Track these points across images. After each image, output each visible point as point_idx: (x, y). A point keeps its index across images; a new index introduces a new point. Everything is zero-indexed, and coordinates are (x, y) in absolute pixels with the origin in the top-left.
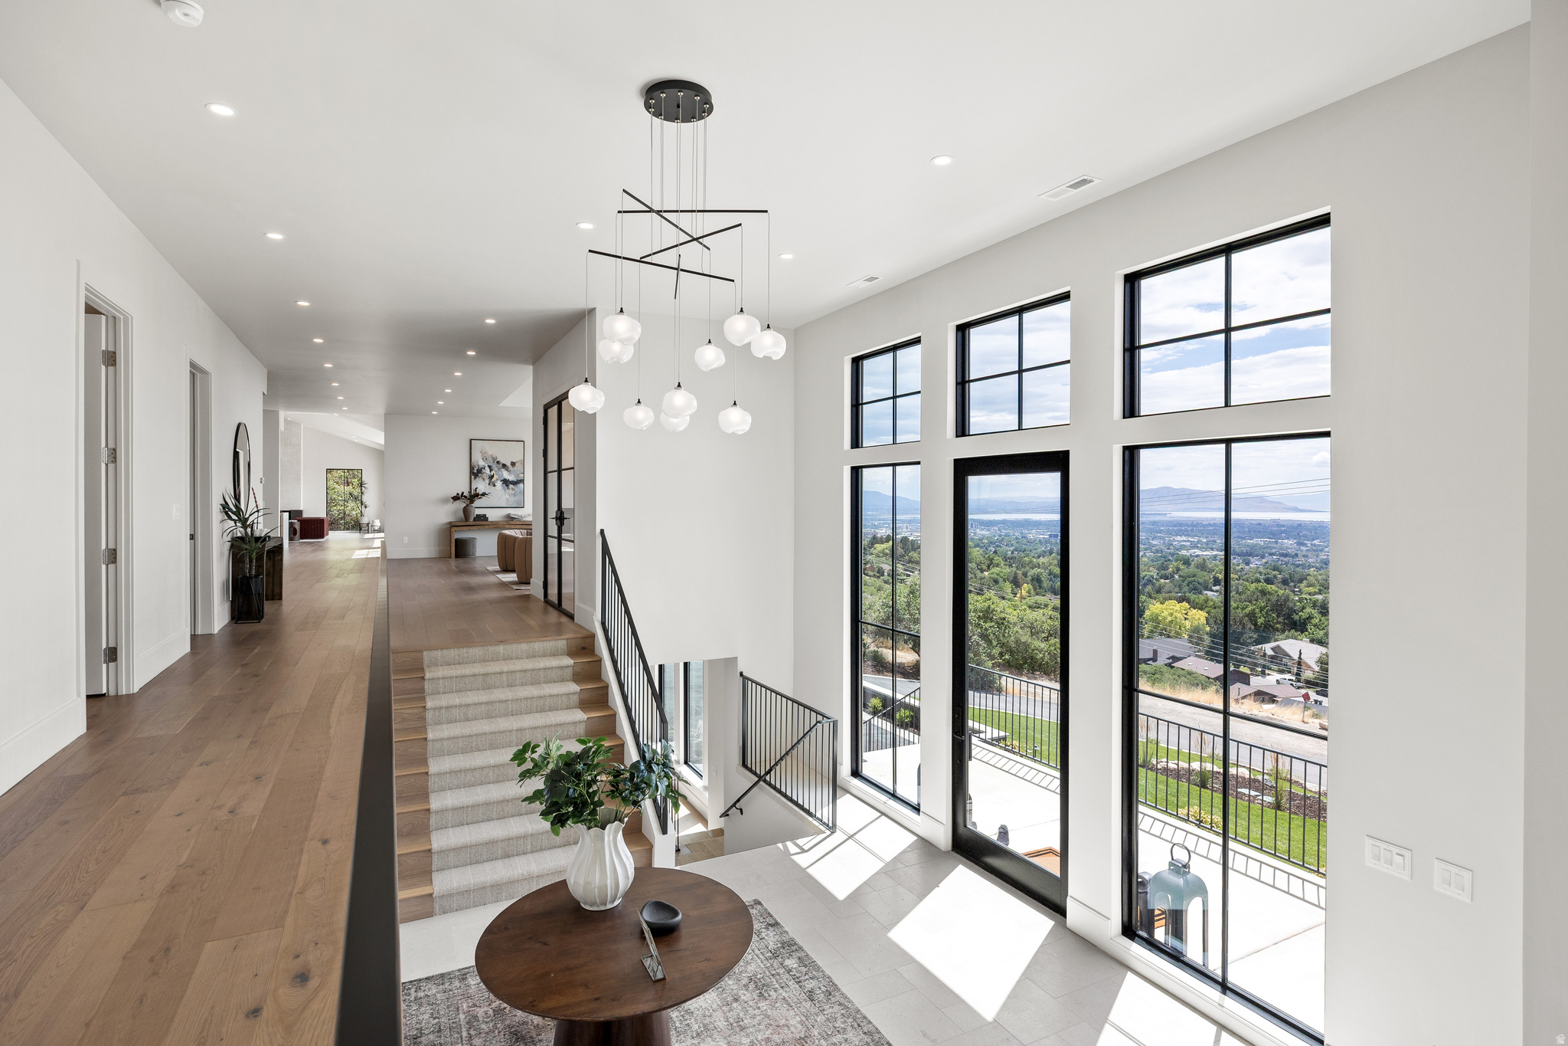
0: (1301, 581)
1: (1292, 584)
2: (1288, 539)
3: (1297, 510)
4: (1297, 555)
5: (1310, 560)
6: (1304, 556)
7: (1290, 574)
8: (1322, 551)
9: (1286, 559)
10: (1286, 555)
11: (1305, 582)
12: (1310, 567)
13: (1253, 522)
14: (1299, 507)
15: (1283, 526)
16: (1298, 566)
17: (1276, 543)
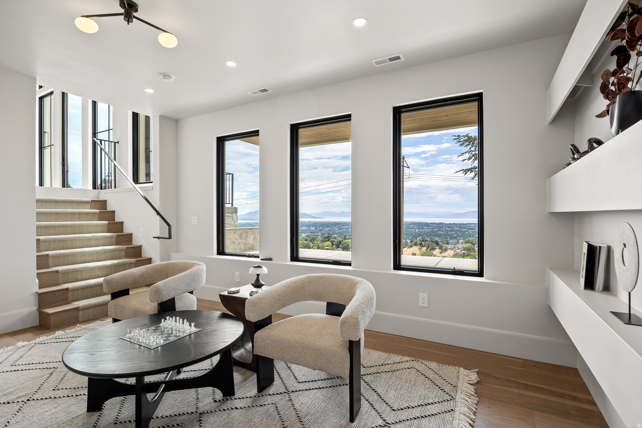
0: (315, 240)
1: (313, 241)
2: (313, 227)
3: (315, 218)
4: (315, 232)
5: (319, 234)
6: (317, 232)
7: (312, 238)
8: (322, 231)
9: (312, 234)
10: (312, 233)
11: (316, 240)
12: (319, 236)
13: (303, 222)
14: (316, 217)
15: (311, 223)
16: (315, 236)
17: (309, 228)
